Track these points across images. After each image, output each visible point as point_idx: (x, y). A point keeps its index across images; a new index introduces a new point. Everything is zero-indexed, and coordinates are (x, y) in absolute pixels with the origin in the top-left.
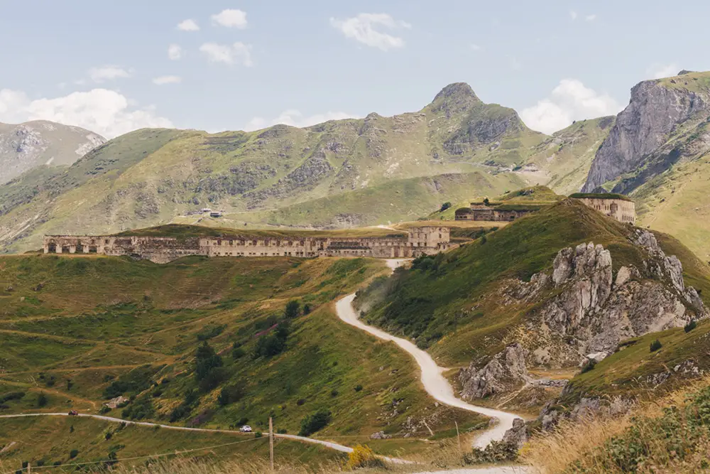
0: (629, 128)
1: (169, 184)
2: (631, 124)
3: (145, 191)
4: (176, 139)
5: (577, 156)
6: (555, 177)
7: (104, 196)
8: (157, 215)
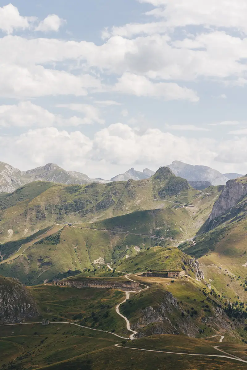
0: (225, 197)
1: (50, 206)
2: (226, 195)
3: (40, 208)
4: (52, 186)
5: (209, 201)
6: (200, 210)
7: (24, 210)
8: (45, 219)
